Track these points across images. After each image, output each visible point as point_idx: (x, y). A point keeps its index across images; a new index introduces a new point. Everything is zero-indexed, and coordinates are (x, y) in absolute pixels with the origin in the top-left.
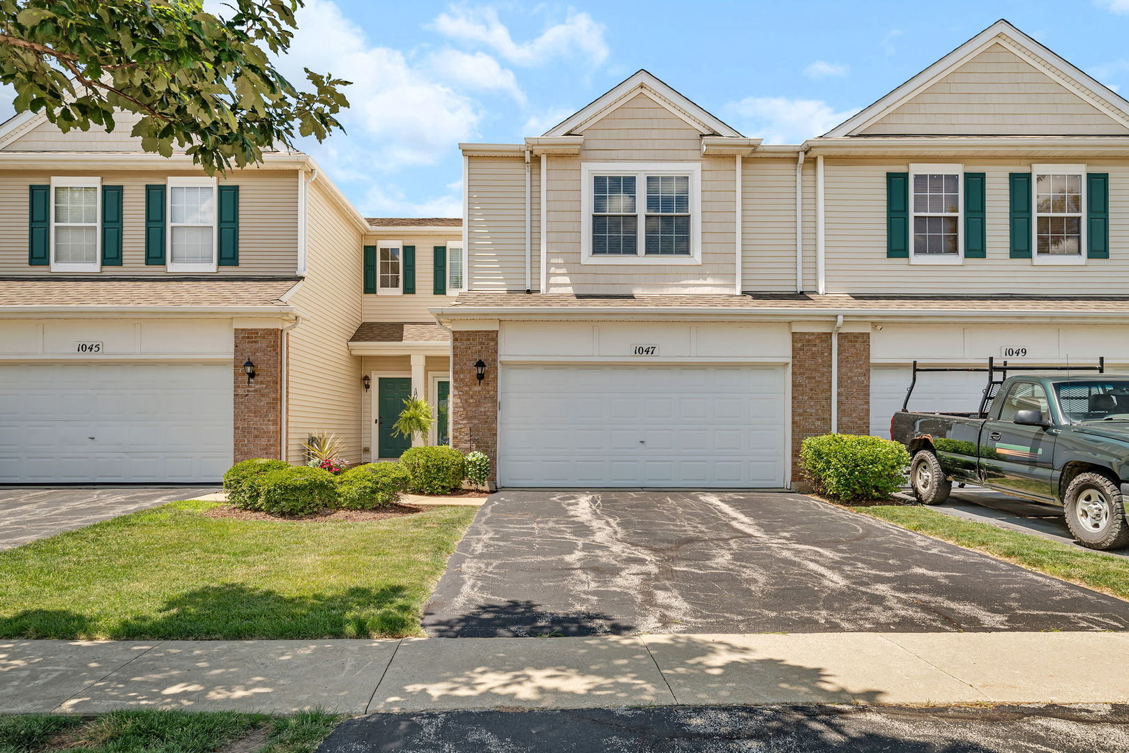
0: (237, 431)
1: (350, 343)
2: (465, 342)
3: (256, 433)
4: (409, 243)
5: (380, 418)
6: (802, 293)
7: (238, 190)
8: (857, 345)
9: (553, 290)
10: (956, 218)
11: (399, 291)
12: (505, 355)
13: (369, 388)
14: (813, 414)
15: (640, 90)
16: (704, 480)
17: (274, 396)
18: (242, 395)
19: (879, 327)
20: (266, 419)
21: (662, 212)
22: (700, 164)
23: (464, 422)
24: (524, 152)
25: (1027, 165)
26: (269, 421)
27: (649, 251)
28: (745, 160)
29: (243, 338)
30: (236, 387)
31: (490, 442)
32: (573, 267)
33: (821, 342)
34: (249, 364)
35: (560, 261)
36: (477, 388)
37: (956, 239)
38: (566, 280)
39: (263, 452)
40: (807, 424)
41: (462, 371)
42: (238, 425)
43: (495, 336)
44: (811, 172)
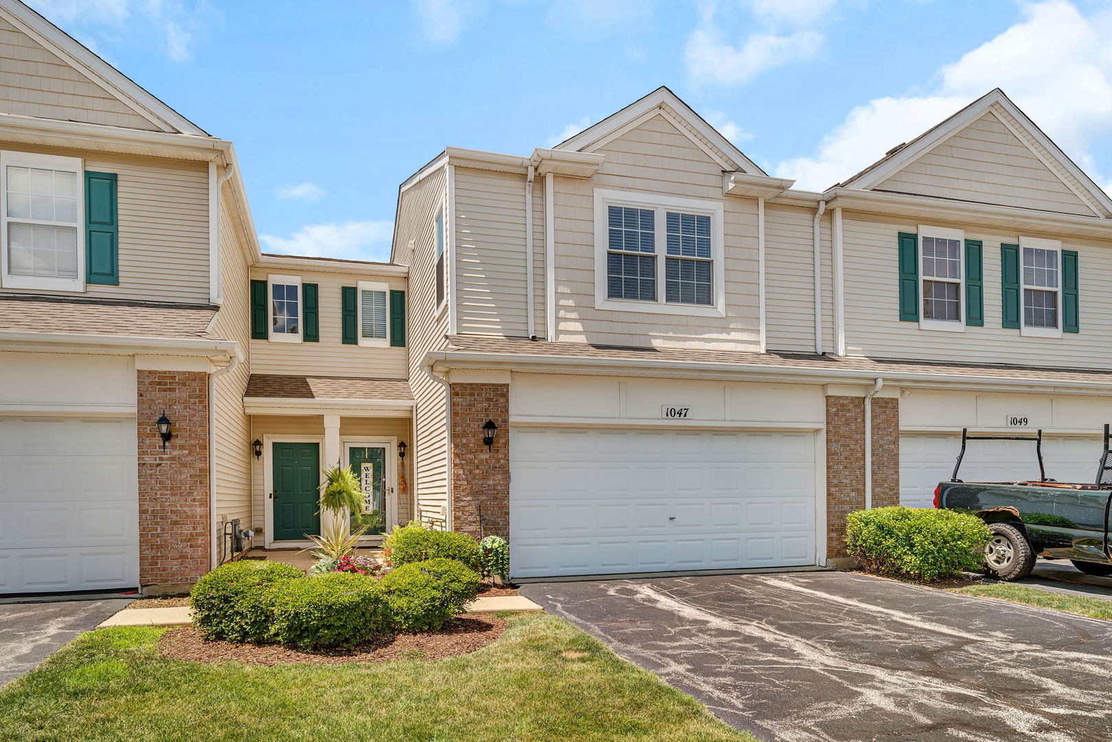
0: (144, 516)
1: (246, 399)
2: (468, 398)
3: (174, 518)
4: (310, 279)
5: (275, 491)
6: (824, 353)
7: (116, 180)
8: (888, 411)
9: (564, 338)
10: (958, 285)
11: (298, 338)
12: (517, 415)
13: (260, 454)
14: (849, 485)
15: (658, 111)
16: (737, 560)
17: (201, 466)
18: (151, 465)
19: (907, 393)
20: (189, 499)
21: (683, 254)
22: (722, 203)
23: (469, 498)
24: (527, 168)
25: (1014, 237)
26: (194, 500)
27: (670, 298)
28: (768, 205)
29: (151, 383)
30: (142, 453)
31: (501, 523)
32: (586, 313)
33: (854, 407)
34: (164, 420)
35: (571, 303)
36: (484, 456)
37: (957, 305)
38: (578, 326)
39: (185, 544)
40: (842, 495)
41: (464, 434)
42: (146, 507)
43: (505, 390)
44: (827, 224)
